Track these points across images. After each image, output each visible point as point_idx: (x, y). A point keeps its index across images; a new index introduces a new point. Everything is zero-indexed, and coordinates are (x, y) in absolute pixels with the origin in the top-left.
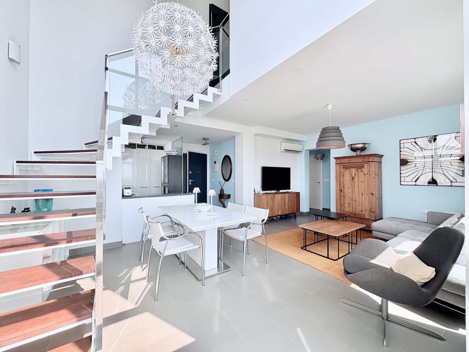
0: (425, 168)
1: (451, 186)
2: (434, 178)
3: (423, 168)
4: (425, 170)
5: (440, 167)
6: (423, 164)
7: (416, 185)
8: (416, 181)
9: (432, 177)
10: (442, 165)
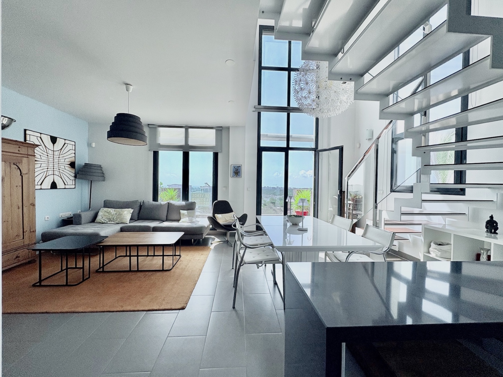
0: (48, 169)
1: (65, 188)
2: (55, 181)
3: (46, 170)
4: (48, 171)
5: (58, 170)
6: (47, 166)
7: (41, 189)
8: (41, 185)
9: (54, 180)
10: (60, 169)
